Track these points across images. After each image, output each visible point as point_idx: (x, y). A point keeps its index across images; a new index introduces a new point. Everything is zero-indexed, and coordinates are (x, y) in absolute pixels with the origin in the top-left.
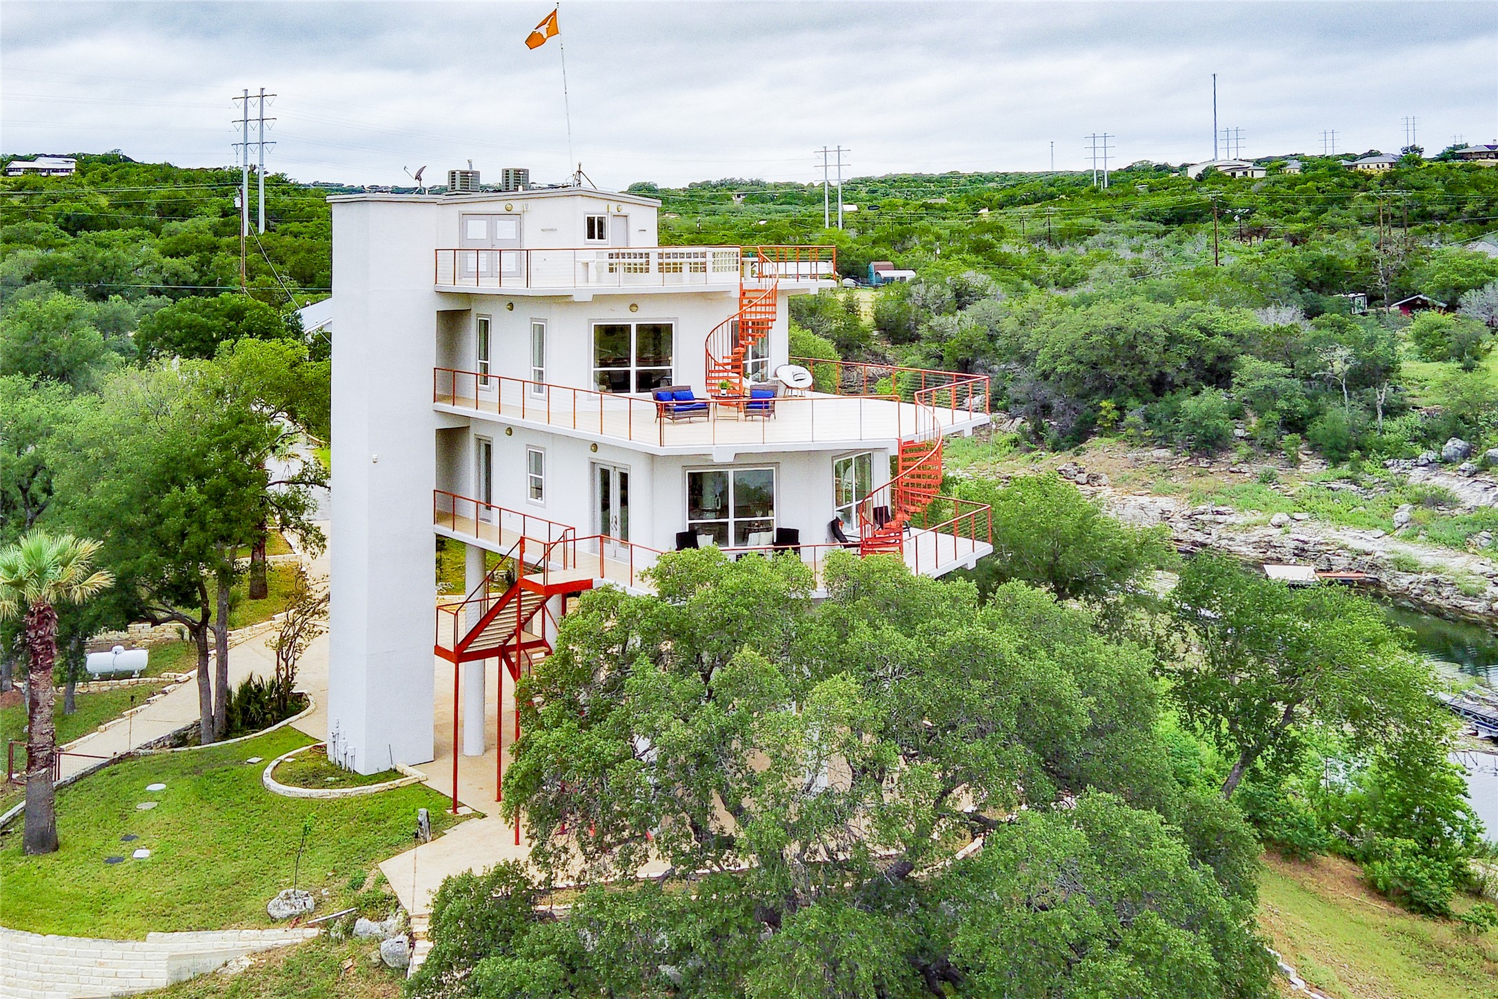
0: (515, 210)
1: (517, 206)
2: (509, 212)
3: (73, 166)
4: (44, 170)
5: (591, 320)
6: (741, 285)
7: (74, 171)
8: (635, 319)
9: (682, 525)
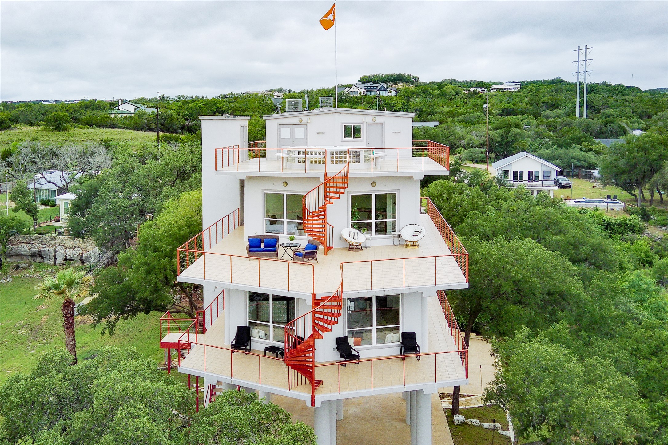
0: (304, 122)
1: (305, 120)
2: (301, 124)
3: (519, 86)
4: (505, 89)
5: (263, 190)
6: (326, 174)
7: (519, 89)
8: (285, 191)
9: (245, 322)
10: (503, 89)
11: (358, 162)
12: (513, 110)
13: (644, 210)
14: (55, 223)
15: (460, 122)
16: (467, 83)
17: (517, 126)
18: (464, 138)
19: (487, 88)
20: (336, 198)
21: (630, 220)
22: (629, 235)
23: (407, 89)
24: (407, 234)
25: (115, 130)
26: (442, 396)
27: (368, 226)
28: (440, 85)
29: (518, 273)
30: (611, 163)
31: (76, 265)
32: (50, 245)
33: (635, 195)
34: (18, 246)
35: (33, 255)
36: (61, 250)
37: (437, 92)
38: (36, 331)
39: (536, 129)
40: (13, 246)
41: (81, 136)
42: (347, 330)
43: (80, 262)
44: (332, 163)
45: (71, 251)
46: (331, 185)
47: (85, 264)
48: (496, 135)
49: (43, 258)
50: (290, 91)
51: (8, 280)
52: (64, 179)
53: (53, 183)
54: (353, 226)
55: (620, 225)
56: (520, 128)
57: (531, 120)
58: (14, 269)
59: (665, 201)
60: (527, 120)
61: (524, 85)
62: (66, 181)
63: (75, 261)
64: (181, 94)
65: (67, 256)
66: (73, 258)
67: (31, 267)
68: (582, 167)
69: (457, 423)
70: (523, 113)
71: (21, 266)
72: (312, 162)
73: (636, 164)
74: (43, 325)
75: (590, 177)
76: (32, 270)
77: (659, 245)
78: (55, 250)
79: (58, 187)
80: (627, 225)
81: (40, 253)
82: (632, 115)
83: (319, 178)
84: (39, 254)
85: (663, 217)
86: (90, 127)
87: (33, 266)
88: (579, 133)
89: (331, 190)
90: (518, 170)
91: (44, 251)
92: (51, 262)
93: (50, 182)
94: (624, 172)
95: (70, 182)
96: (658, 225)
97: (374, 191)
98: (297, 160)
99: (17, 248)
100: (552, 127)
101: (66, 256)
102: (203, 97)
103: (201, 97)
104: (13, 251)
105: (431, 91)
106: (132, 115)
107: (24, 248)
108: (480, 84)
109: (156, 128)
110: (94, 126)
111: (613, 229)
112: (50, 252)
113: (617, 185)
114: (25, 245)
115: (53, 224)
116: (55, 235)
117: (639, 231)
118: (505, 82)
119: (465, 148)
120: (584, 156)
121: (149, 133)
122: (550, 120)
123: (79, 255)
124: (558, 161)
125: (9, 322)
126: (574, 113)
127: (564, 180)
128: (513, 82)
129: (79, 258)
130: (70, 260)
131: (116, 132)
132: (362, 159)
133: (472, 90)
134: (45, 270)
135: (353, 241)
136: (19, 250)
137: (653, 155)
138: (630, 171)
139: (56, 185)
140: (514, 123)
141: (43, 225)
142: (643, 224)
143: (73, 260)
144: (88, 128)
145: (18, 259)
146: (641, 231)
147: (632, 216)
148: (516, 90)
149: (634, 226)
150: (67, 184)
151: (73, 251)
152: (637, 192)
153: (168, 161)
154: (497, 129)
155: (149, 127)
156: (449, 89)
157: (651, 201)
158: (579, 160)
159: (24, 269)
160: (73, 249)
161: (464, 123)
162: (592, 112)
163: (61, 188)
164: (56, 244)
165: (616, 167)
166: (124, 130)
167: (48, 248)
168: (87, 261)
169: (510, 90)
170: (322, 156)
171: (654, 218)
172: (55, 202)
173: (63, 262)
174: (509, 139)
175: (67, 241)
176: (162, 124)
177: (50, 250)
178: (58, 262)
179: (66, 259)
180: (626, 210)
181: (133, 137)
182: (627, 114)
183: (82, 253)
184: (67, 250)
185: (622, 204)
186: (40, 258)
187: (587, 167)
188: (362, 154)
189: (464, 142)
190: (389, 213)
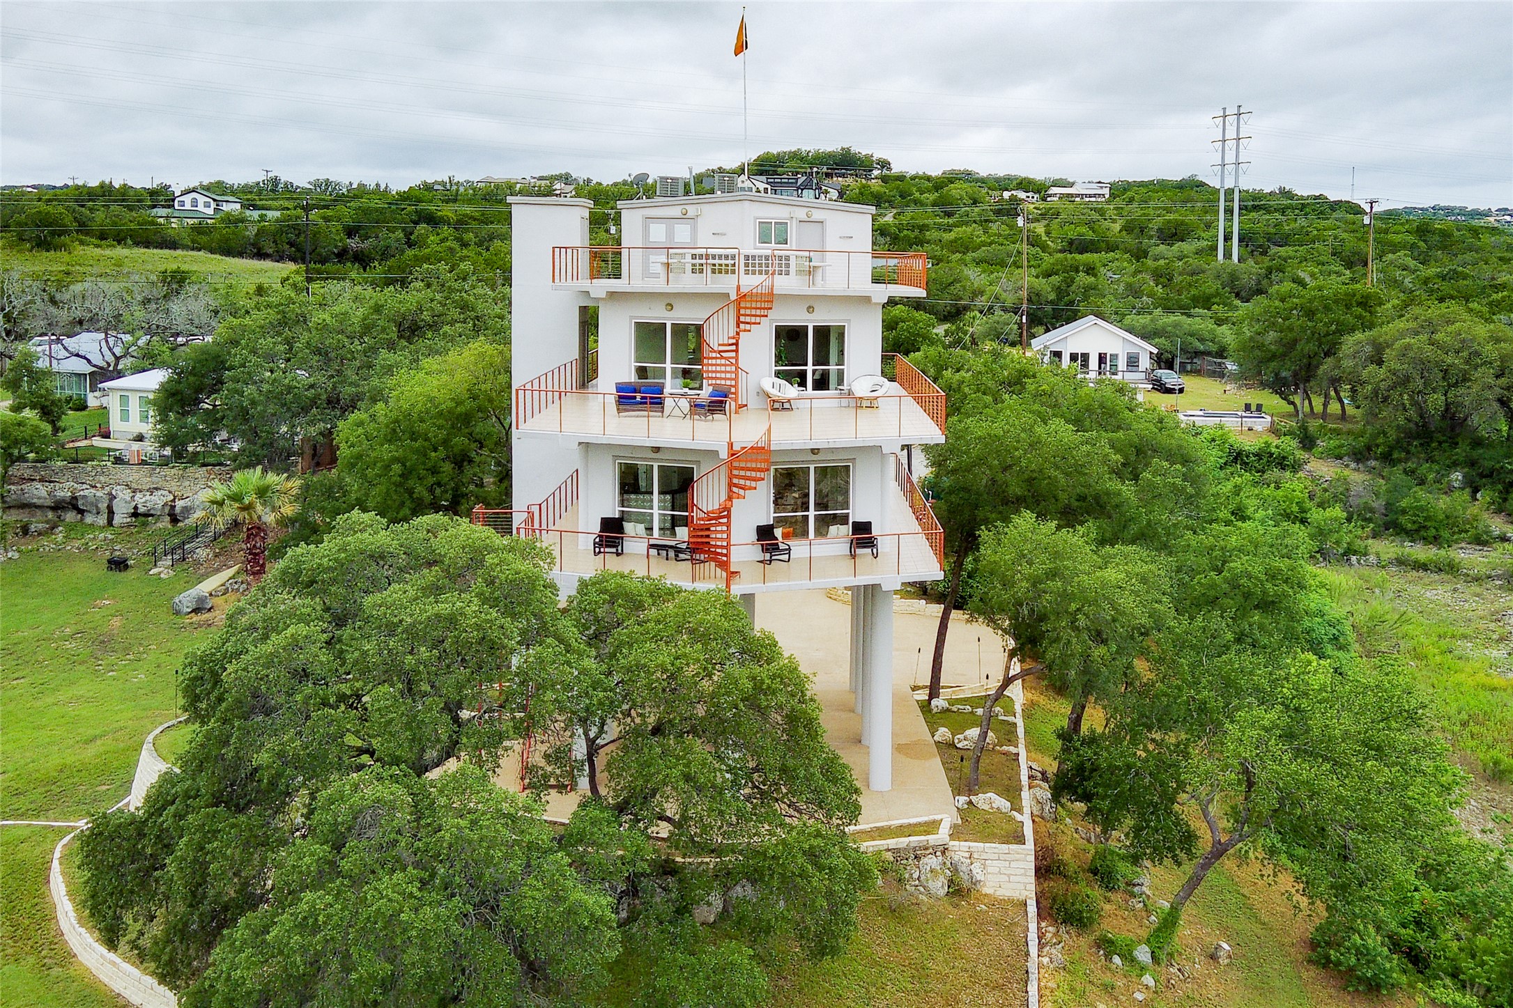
0: (690, 214)
1: (692, 210)
2: (684, 217)
3: (1106, 191)
4: (1078, 195)
5: (631, 318)
6: (738, 288)
7: (1107, 196)
8: (670, 319)
9: (614, 511)
10: (1072, 195)
11: (787, 273)
12: (1092, 242)
13: (1306, 429)
14: (98, 442)
15: (978, 263)
16: (998, 180)
17: (1090, 270)
18: (982, 293)
19: (1039, 192)
20: (754, 323)
21: (1277, 447)
22: (1275, 473)
23: (864, 186)
24: (861, 387)
25: (179, 252)
26: (915, 688)
27: (803, 375)
28: (939, 184)
29: (1030, 462)
30: (1251, 338)
31: (160, 525)
32: (98, 485)
33: (1293, 403)
34: (23, 486)
35: (59, 506)
36: (123, 494)
37: (932, 197)
38: (103, 642)
39: (1131, 280)
40: (13, 487)
41: (102, 264)
42: (773, 515)
43: (168, 518)
44: (747, 272)
45: (148, 497)
46: (748, 305)
47: (180, 524)
48: (1046, 287)
49: (81, 512)
50: (589, 181)
51: (10, 555)
52: (110, 349)
53: (85, 358)
54: (778, 374)
55: (1258, 455)
56: (1095, 275)
57: (1125, 264)
58: (17, 534)
59: (1350, 416)
60: (1118, 264)
61: (1120, 190)
62: (114, 354)
63: (159, 518)
64: (322, 177)
65: (139, 506)
66: (152, 512)
67: (57, 530)
68: (1209, 354)
69: (935, 710)
70: (1111, 248)
71: (32, 528)
72: (713, 272)
73: (1295, 341)
74: (116, 632)
75: (1219, 374)
76: (60, 537)
77: (1325, 490)
78: (110, 494)
79: (95, 366)
80: (1271, 455)
81: (74, 502)
82: (1330, 259)
83: (728, 294)
84: (73, 504)
85: (1337, 442)
86: (119, 243)
87: (60, 528)
88: (1210, 285)
89: (748, 312)
90: (1079, 350)
91: (85, 497)
92: (102, 520)
93: (77, 355)
94: (1273, 357)
95: (121, 357)
96: (1329, 456)
97: (810, 322)
98: (689, 268)
99: (22, 490)
100: (1163, 277)
101: (136, 508)
102: (378, 185)
103: (373, 186)
104: (13, 496)
105: (917, 195)
106: (209, 221)
107: (39, 492)
108: (1025, 184)
109: (277, 252)
110: (129, 242)
111: (1247, 464)
112: (98, 500)
113: (1263, 385)
114: (39, 485)
115: (95, 443)
116: (109, 464)
117: (1293, 467)
118: (1079, 181)
119: (981, 312)
120: (1212, 331)
121: (262, 262)
122: (1162, 262)
123: (166, 504)
124: (1162, 340)
125: (37, 630)
126: (1214, 253)
127: (1170, 377)
128: (1100, 182)
129: (167, 510)
130: (147, 515)
131: (185, 256)
132: (793, 269)
133: (1006, 195)
134: (92, 536)
135: (779, 394)
136: (27, 495)
137: (1322, 323)
138: (1284, 355)
139: (89, 361)
140: (1084, 265)
141: (71, 445)
142: (1301, 455)
143: (152, 515)
144: (114, 246)
145: (23, 516)
146: (1296, 467)
147: (1283, 438)
148: (1099, 200)
149: (1284, 458)
150: (118, 359)
151: (152, 497)
152: (1297, 399)
153: (380, 303)
154: (1048, 275)
155: (259, 249)
156: (955, 190)
157: (1324, 415)
158: (1202, 340)
159: (40, 534)
160: (152, 493)
161: (985, 265)
162: (1252, 251)
163: (101, 368)
164: (112, 482)
165: (1260, 347)
166: (201, 253)
167: (93, 491)
168: (185, 518)
169: (1087, 199)
170: (730, 262)
171: (1321, 444)
172: (86, 401)
173: (129, 520)
174: (1072, 296)
175: (136, 476)
176: (291, 244)
177: (99, 494)
178: (117, 520)
179: (135, 514)
180: (1274, 431)
181: (228, 271)
182: (1320, 258)
183: (174, 501)
184: (138, 495)
185: (1269, 419)
186: (74, 513)
187: (1217, 353)
188: (793, 262)
189: (981, 302)
190: (833, 357)
